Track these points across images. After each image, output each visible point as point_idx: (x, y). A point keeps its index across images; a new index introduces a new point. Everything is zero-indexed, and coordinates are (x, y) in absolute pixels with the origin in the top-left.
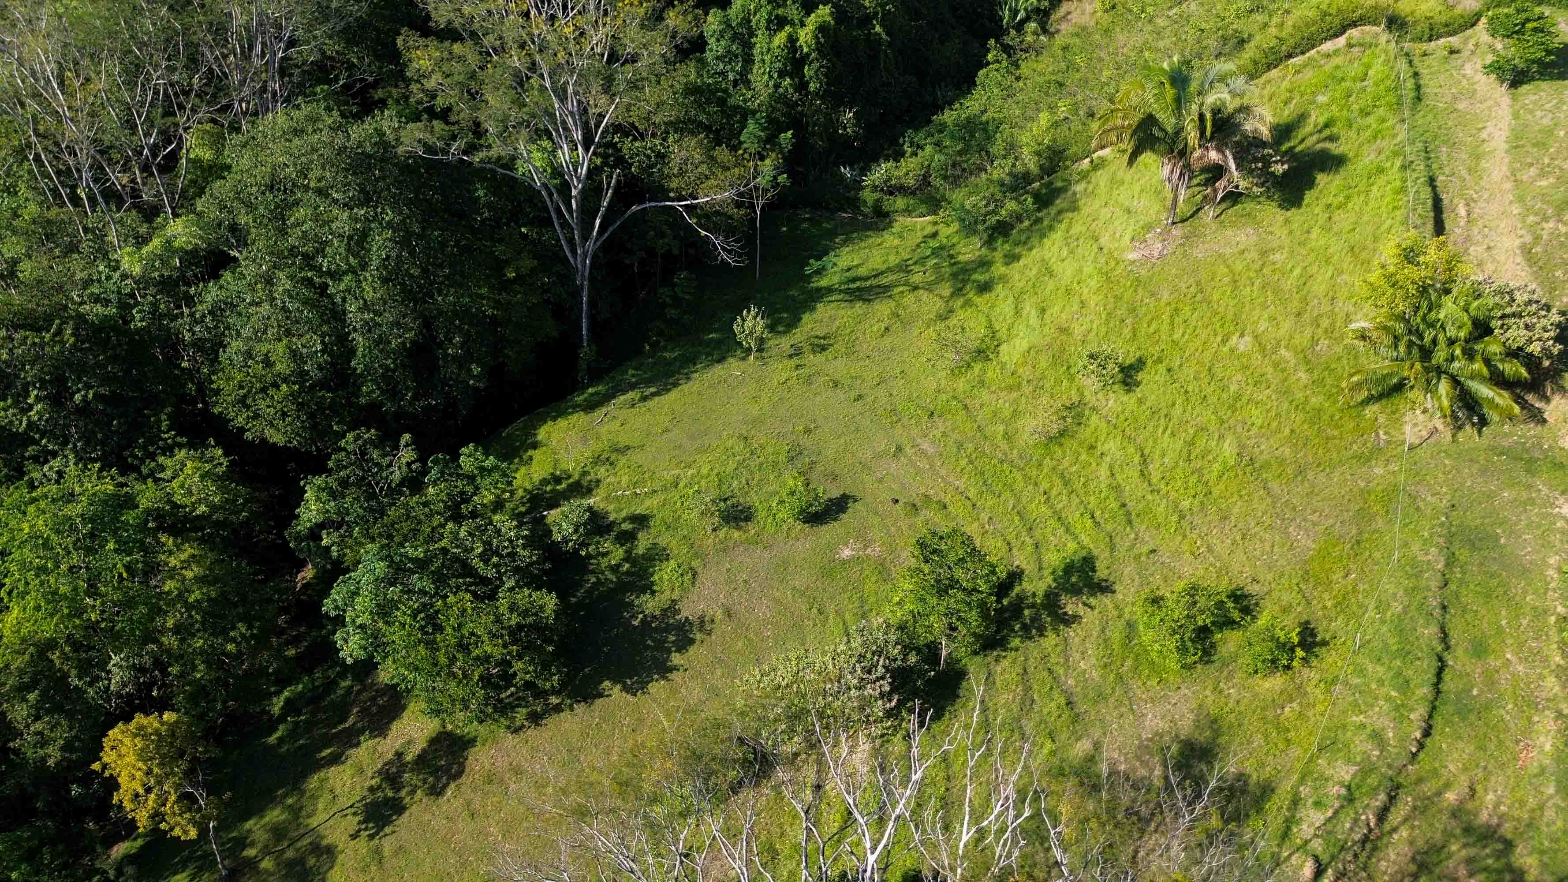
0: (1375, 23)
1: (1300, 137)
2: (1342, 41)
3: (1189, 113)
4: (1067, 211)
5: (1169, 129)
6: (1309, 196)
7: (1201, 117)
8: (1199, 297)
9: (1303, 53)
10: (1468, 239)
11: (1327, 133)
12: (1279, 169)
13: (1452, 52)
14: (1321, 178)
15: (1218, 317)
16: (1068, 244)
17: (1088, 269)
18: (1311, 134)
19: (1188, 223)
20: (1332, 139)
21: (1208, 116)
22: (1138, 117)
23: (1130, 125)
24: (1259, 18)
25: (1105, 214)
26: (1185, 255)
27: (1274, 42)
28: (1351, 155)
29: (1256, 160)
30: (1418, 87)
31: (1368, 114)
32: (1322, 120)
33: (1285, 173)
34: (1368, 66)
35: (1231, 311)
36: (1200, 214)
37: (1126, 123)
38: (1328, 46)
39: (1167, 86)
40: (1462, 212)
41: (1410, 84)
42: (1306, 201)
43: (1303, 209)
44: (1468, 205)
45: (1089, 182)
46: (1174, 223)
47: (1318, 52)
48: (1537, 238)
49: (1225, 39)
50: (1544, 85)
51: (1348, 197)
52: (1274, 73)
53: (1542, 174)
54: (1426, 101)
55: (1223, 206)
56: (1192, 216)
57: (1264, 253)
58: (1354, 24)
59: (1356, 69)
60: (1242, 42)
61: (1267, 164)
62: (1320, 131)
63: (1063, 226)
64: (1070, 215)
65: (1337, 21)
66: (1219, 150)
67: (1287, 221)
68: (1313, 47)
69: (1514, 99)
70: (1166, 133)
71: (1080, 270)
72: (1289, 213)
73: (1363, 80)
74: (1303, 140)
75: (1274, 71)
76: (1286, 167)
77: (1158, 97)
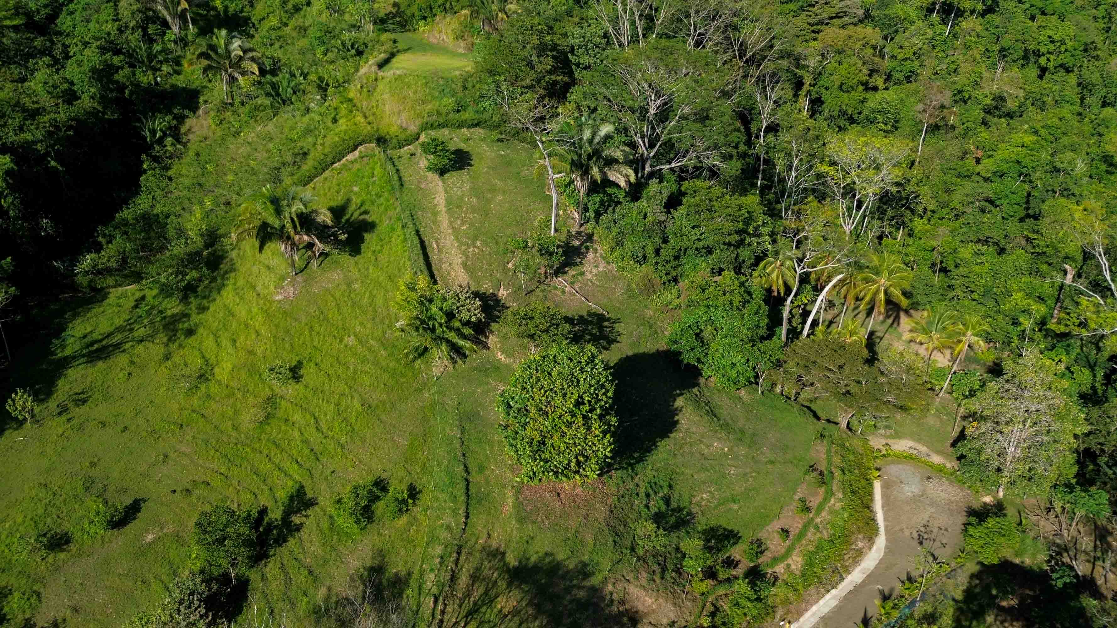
0: (370, 142)
1: (350, 212)
2: (357, 153)
3: (285, 218)
4: (231, 271)
5: (276, 226)
6: (363, 247)
7: (292, 219)
8: (322, 317)
9: (339, 161)
10: (441, 261)
11: (363, 209)
12: (343, 237)
13: (412, 155)
14: (367, 236)
15: (335, 328)
16: (238, 294)
17: (255, 310)
18: (356, 210)
19: (304, 272)
20: (366, 212)
21: (296, 219)
22: (258, 223)
23: (254, 228)
24: (311, 139)
25: (255, 269)
26: (308, 292)
27: (322, 157)
28: (377, 221)
29: (329, 236)
30: (400, 178)
31: (380, 197)
32: (359, 202)
33: (347, 238)
34: (373, 169)
35: (340, 323)
36: (310, 265)
37: (251, 226)
38: (350, 157)
39: (268, 204)
40: (435, 246)
41: (396, 177)
42: (362, 250)
43: (363, 255)
44: (437, 242)
45: (240, 249)
46: (296, 274)
47: (347, 160)
48: (467, 257)
49: (295, 155)
50: (454, 173)
51: (382, 246)
52: (327, 173)
53: (463, 223)
54: (406, 186)
55: (321, 259)
56: (305, 267)
57: (349, 285)
58: (360, 144)
59: (367, 172)
60: (305, 154)
61: (336, 236)
62: (359, 208)
63: (232, 281)
64: (232, 275)
65: (351, 144)
66: (308, 235)
67: (356, 263)
68: (343, 157)
69: (444, 182)
70: (276, 229)
71: (250, 311)
72: (356, 258)
73: (373, 177)
74: (352, 215)
75: (327, 171)
76: (346, 235)
77: (266, 209)
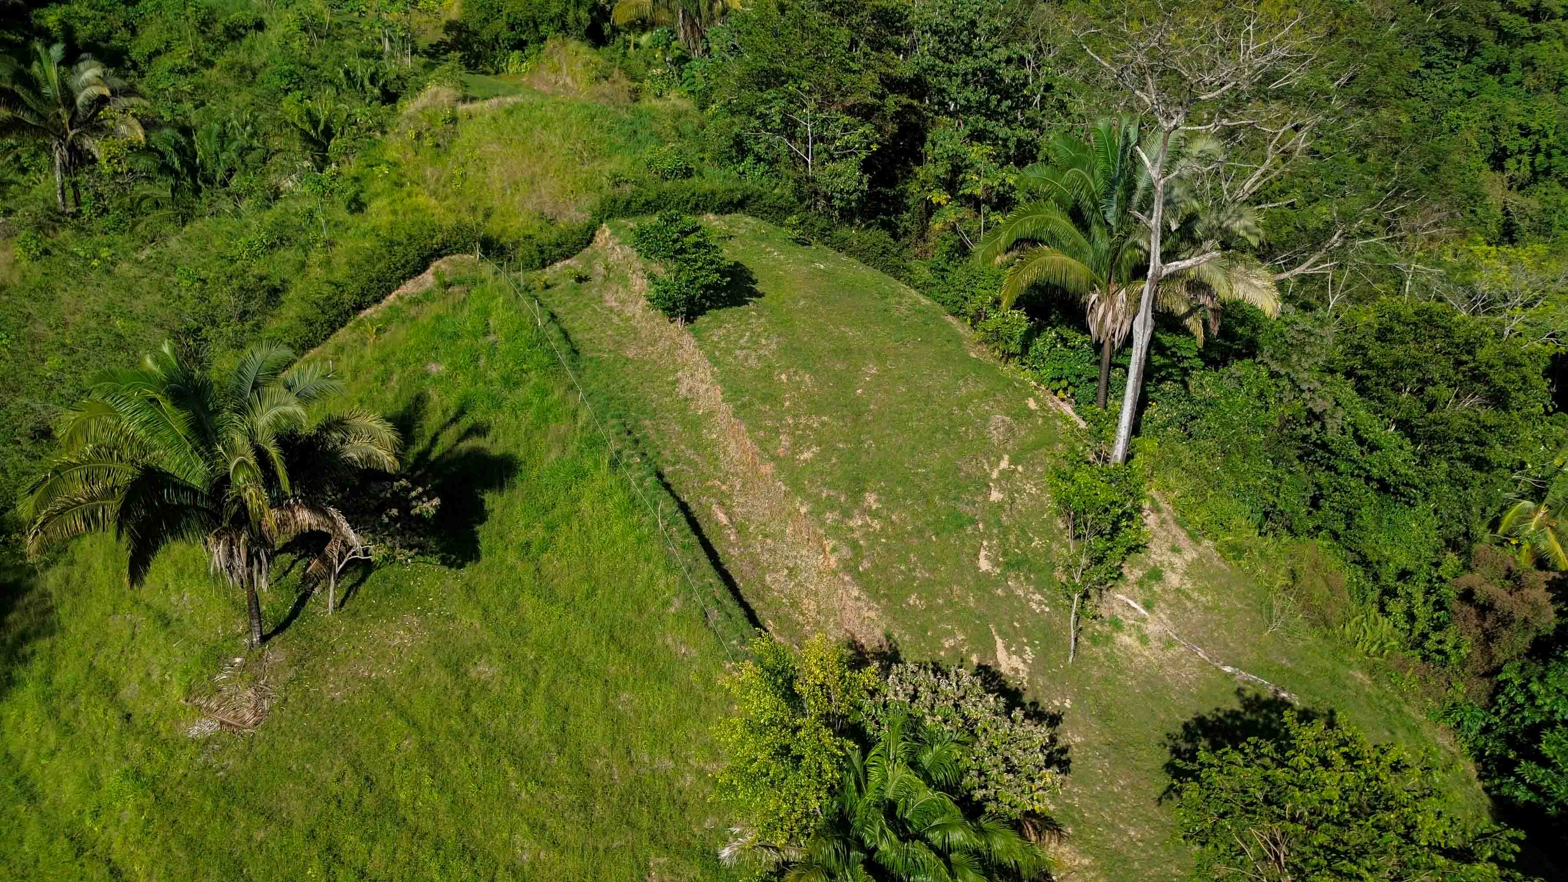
0: (465, 249)
1: (429, 434)
2: (428, 278)
3: (231, 449)
4: (38, 634)
5: (196, 482)
6: (485, 533)
7: (261, 455)
8: (369, 800)
9: (377, 301)
10: (755, 563)
11: (466, 422)
12: (429, 507)
13: (580, 279)
14: (492, 500)
15: (427, 844)
16: (54, 713)
17: (111, 779)
18: (444, 427)
19: (291, 631)
20: (478, 430)
21: (274, 452)
22: (125, 475)
23: (109, 493)
24: (289, 255)
25: (118, 626)
26: (309, 703)
27: (327, 290)
28: (521, 454)
29: (382, 507)
30: (566, 335)
31: (517, 384)
32: (452, 402)
33: (440, 510)
34: (485, 313)
35: (449, 831)
36: (309, 605)
37: (97, 489)
38: (409, 288)
39: (166, 405)
40: (723, 518)
41: (553, 332)
42: (483, 546)
43: (485, 559)
44: (722, 504)
45: (72, 563)
46: (264, 639)
47: (401, 298)
48: (854, 547)
49: (247, 293)
50: (724, 314)
51: (551, 528)
52: (343, 335)
53: (799, 443)
54: (587, 353)
55: (347, 581)
56: (294, 613)
57: (456, 669)
58: (437, 254)
59: (468, 319)
60: (275, 293)
61: (405, 506)
62: (455, 420)
63: (38, 667)
64: (44, 644)
65: (412, 252)
66: (314, 507)
67: (469, 589)
68: (389, 291)
69: (697, 335)
70: (194, 491)
71: (93, 783)
72: (465, 572)
73: (486, 334)
74: (434, 440)
75: (341, 331)
76: (436, 501)
77: (153, 425)
